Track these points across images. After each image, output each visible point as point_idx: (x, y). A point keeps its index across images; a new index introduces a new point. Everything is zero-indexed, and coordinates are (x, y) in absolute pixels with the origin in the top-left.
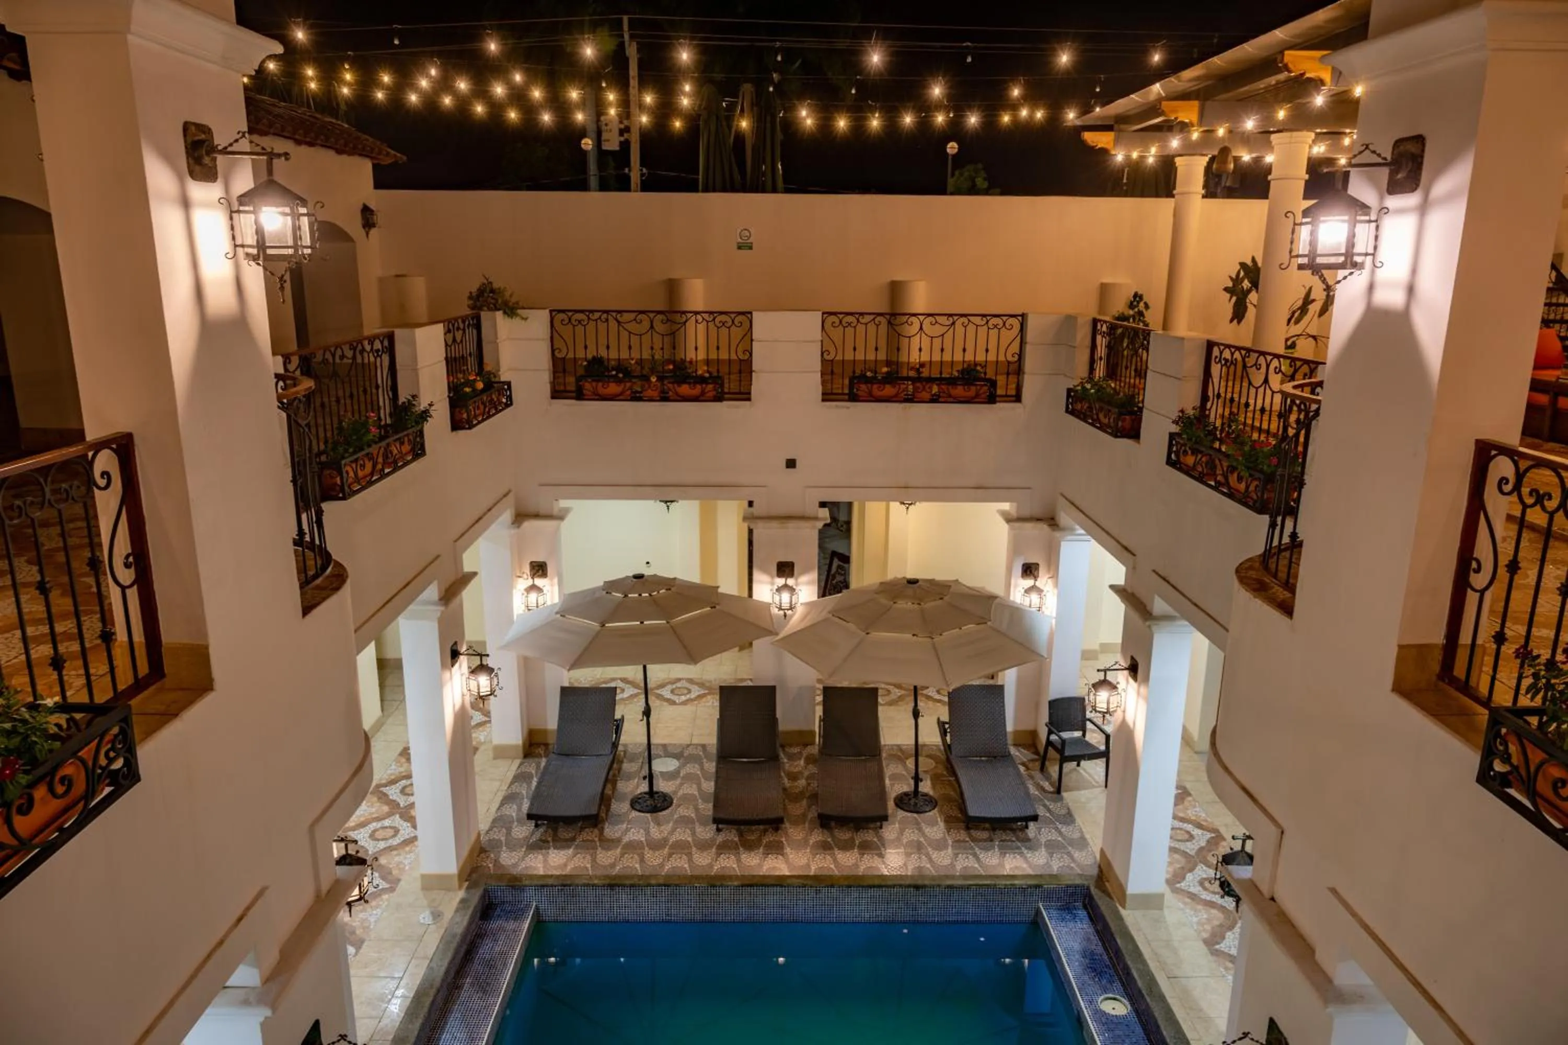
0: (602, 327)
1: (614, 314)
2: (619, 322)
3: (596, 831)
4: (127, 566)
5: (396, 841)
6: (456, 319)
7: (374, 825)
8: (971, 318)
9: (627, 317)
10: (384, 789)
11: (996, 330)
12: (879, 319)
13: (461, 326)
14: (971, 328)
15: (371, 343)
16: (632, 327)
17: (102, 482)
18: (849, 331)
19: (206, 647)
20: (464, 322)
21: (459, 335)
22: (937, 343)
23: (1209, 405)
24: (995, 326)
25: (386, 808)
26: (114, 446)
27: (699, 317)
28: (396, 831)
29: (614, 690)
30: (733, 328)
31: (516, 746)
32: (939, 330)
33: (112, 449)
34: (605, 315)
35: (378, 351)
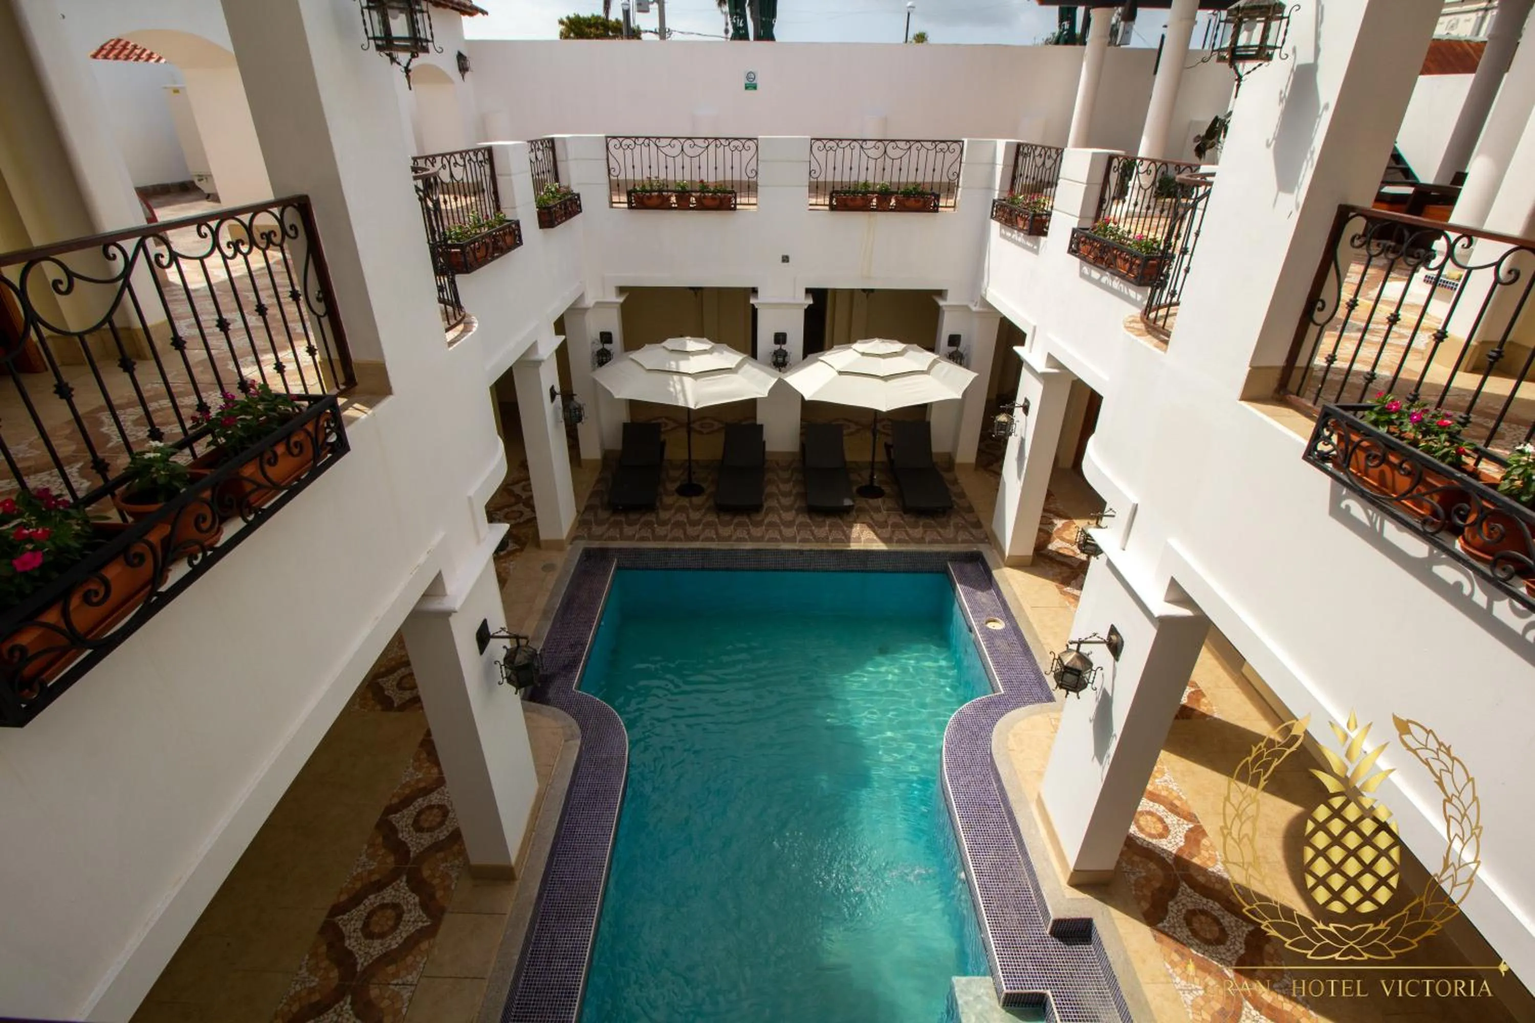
0: (645, 150)
1: (654, 140)
2: (658, 147)
3: (654, 515)
4: (319, 300)
5: (522, 520)
6: (536, 141)
7: (506, 510)
8: (925, 144)
9: (663, 142)
10: (510, 487)
11: (942, 154)
12: (854, 143)
13: (541, 147)
14: (923, 151)
15: (476, 155)
16: (667, 150)
17: (292, 233)
18: (831, 153)
19: (384, 364)
20: (542, 144)
21: (540, 154)
22: (897, 162)
23: (1104, 206)
24: (941, 150)
25: (513, 500)
26: (296, 204)
27: (718, 143)
28: (522, 513)
29: (659, 425)
30: (743, 151)
31: (596, 460)
32: (899, 153)
33: (295, 207)
34: (647, 141)
35: (481, 162)
